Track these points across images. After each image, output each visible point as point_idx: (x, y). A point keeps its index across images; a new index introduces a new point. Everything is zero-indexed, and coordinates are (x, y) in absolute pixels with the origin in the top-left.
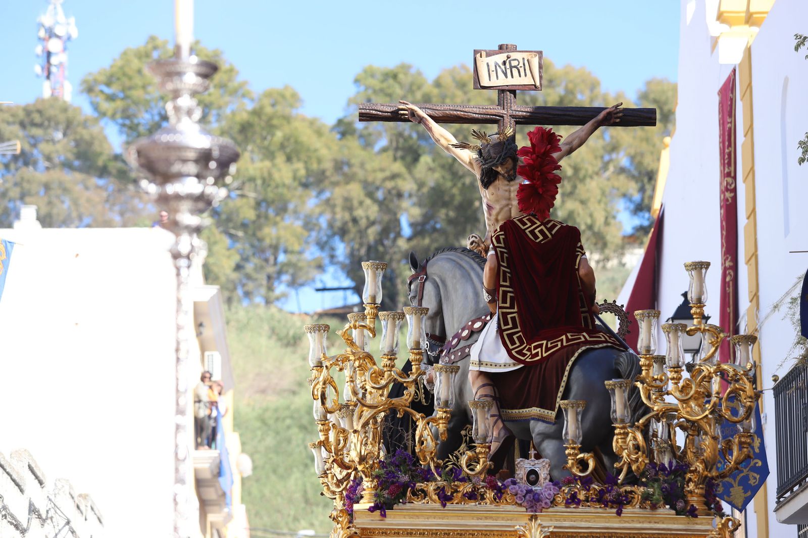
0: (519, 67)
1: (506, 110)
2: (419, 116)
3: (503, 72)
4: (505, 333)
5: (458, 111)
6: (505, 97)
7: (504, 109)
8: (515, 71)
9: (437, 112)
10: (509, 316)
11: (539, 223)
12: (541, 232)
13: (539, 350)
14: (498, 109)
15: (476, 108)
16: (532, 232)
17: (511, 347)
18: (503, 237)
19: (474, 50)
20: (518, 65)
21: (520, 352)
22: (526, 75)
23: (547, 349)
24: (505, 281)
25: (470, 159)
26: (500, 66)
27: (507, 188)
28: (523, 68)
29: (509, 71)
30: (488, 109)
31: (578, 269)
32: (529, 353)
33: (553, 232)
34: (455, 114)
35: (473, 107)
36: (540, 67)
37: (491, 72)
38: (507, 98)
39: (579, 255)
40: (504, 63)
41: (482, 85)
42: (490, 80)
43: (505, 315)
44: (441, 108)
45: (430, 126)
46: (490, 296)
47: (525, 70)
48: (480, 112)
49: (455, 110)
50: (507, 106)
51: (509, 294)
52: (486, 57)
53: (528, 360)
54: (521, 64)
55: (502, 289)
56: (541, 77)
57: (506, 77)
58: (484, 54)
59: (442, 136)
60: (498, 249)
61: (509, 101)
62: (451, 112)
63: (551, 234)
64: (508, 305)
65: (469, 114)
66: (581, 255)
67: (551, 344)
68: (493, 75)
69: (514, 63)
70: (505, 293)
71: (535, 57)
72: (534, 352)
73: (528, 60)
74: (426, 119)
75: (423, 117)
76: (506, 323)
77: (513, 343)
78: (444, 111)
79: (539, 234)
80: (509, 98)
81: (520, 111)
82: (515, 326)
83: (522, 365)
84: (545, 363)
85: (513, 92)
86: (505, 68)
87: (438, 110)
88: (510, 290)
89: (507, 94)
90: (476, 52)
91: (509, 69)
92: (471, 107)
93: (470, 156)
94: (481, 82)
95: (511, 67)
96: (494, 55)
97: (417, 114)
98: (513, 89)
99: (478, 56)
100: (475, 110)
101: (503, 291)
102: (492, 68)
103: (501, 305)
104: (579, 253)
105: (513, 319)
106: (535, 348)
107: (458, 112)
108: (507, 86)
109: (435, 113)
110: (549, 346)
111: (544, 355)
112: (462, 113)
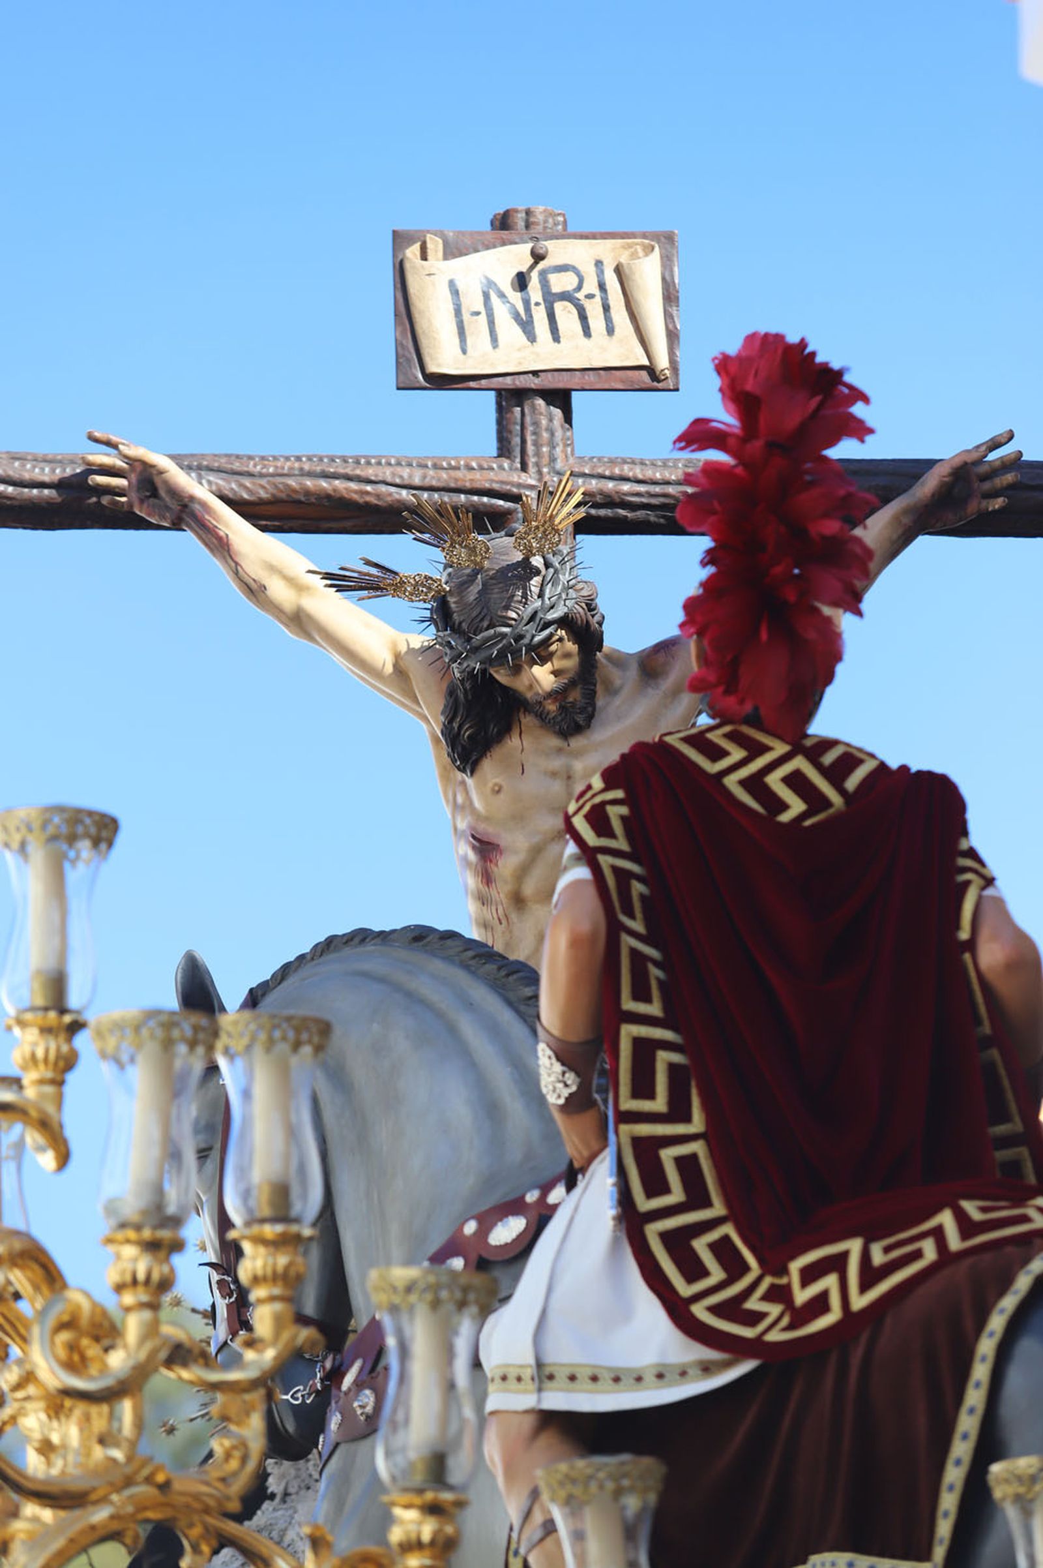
0: (580, 295)
1: (532, 469)
2: (175, 493)
3: (517, 317)
4: (653, 1230)
5: (335, 476)
6: (528, 419)
7: (524, 468)
8: (566, 314)
9: (247, 482)
10: (668, 1155)
11: (781, 749)
12: (796, 781)
13: (830, 1282)
14: (501, 468)
15: (410, 465)
16: (755, 784)
17: (684, 1289)
18: (624, 810)
19: (395, 233)
20: (579, 288)
21: (732, 1310)
22: (610, 330)
23: (870, 1277)
24: (641, 994)
25: (397, 657)
26: (502, 295)
27: (557, 763)
28: (598, 300)
29: (540, 316)
30: (457, 468)
31: (971, 945)
32: (774, 1310)
33: (852, 782)
34: (324, 489)
35: (399, 464)
36: (670, 296)
37: (466, 317)
38: (536, 424)
39: (967, 883)
40: (521, 281)
41: (432, 368)
42: (464, 352)
43: (646, 1150)
44: (264, 466)
45: (223, 530)
46: (571, 1077)
47: (606, 308)
48: (428, 482)
49: (326, 476)
50: (538, 454)
51: (663, 1058)
52: (446, 258)
53: (774, 1336)
54: (591, 286)
55: (629, 1031)
56: (673, 336)
57: (532, 337)
58: (435, 246)
59: (273, 569)
60: (605, 860)
61: (545, 435)
62: (309, 483)
63: (842, 791)
64: (659, 1104)
65: (383, 488)
66: (981, 882)
67: (887, 1250)
68: (478, 329)
69: (561, 283)
70: (644, 1050)
71: (646, 255)
72: (801, 1296)
73: (618, 270)
74: (204, 505)
75: (192, 498)
76: (655, 1184)
77: (693, 1269)
78: (279, 480)
79: (785, 794)
80: (544, 422)
81: (592, 476)
82: (697, 1197)
83: (745, 1367)
84: (864, 1338)
85: (560, 398)
86: (527, 303)
87: (250, 475)
88: (667, 1035)
89: (533, 407)
90: (400, 240)
91: (542, 307)
92: (389, 464)
93: (394, 645)
94: (427, 360)
95: (550, 299)
96: (477, 251)
97: (166, 483)
98: (561, 385)
99: (412, 252)
100: (405, 472)
101: (638, 1042)
102: (473, 300)
103: (629, 1104)
104: (969, 876)
105: (687, 1165)
106: (810, 1275)
107: (337, 482)
108: (535, 373)
109: (242, 485)
110: (878, 1257)
111: (859, 1302)
112: (353, 486)
